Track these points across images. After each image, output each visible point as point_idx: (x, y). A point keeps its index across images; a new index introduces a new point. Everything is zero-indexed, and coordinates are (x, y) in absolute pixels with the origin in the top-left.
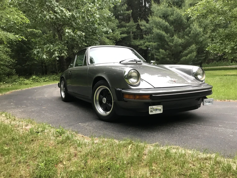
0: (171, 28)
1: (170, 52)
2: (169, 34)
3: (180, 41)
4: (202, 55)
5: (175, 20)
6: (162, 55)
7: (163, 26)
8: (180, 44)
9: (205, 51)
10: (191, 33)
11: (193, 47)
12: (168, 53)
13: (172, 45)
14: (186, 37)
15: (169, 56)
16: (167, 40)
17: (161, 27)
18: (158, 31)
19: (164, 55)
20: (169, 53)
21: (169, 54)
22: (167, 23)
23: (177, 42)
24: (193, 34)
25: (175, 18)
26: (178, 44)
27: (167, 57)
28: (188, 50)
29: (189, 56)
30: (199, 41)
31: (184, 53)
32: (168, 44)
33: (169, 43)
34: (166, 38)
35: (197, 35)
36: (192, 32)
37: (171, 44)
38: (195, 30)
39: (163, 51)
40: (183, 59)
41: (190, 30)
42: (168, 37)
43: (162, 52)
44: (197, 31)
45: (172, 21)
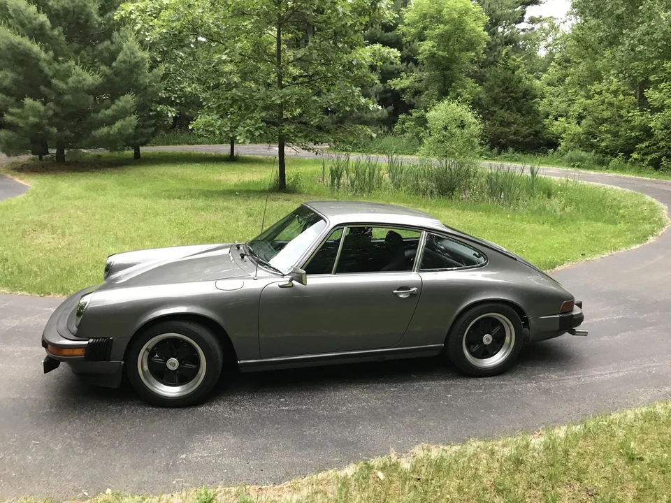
0: (56, 32)
1: (58, 110)
2: (51, 53)
3: (91, 79)
4: (147, 123)
5: (64, 9)
6: (34, 116)
7: (30, 22)
8: (88, 86)
9: (152, 111)
10: (118, 59)
11: (127, 102)
12: (51, 112)
13: (65, 87)
14: (104, 68)
15: (57, 120)
16: (46, 70)
17: (23, 25)
18: (17, 39)
19: (41, 117)
20: (54, 111)
21: (56, 115)
22: (43, 18)
23: (80, 82)
24: (124, 62)
25: (66, 6)
26: (83, 87)
27: (51, 125)
28: (114, 107)
29: (118, 124)
30: (141, 85)
31: (100, 115)
32: (50, 83)
33: (54, 81)
34: (44, 65)
35: (135, 67)
36: (120, 57)
37: (62, 85)
38: (128, 53)
39: (38, 104)
40: (102, 132)
41: (113, 48)
42: (49, 63)
43: (32, 108)
44: (135, 58)
45: (58, 10)
